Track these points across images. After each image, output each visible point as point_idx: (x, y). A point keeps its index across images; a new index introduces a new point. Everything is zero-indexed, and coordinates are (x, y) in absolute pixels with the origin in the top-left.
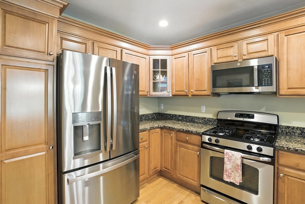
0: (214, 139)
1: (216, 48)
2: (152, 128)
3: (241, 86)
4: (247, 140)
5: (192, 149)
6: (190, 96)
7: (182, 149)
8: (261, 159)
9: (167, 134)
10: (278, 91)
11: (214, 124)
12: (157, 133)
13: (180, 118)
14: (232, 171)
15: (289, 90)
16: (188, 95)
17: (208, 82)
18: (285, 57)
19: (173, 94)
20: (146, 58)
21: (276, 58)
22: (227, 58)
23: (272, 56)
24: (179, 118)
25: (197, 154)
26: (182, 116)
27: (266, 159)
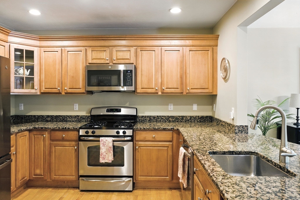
0: (90, 131)
1: (91, 49)
2: (21, 131)
3: (111, 86)
4: (117, 127)
5: (69, 146)
6: (63, 93)
7: (58, 147)
8: (126, 139)
9: (38, 136)
10: (136, 90)
11: (88, 121)
12: (25, 137)
13: (49, 119)
14: (106, 154)
15: (142, 89)
16: (61, 93)
17: (83, 81)
18: (140, 66)
19: (42, 91)
20: (4, 46)
21: (135, 66)
22: (101, 60)
23: (133, 64)
24: (47, 119)
25: (75, 148)
26: (51, 116)
27: (129, 138)
